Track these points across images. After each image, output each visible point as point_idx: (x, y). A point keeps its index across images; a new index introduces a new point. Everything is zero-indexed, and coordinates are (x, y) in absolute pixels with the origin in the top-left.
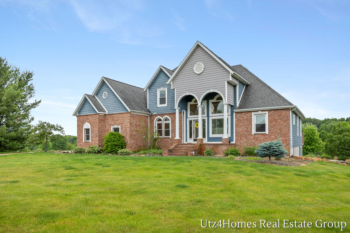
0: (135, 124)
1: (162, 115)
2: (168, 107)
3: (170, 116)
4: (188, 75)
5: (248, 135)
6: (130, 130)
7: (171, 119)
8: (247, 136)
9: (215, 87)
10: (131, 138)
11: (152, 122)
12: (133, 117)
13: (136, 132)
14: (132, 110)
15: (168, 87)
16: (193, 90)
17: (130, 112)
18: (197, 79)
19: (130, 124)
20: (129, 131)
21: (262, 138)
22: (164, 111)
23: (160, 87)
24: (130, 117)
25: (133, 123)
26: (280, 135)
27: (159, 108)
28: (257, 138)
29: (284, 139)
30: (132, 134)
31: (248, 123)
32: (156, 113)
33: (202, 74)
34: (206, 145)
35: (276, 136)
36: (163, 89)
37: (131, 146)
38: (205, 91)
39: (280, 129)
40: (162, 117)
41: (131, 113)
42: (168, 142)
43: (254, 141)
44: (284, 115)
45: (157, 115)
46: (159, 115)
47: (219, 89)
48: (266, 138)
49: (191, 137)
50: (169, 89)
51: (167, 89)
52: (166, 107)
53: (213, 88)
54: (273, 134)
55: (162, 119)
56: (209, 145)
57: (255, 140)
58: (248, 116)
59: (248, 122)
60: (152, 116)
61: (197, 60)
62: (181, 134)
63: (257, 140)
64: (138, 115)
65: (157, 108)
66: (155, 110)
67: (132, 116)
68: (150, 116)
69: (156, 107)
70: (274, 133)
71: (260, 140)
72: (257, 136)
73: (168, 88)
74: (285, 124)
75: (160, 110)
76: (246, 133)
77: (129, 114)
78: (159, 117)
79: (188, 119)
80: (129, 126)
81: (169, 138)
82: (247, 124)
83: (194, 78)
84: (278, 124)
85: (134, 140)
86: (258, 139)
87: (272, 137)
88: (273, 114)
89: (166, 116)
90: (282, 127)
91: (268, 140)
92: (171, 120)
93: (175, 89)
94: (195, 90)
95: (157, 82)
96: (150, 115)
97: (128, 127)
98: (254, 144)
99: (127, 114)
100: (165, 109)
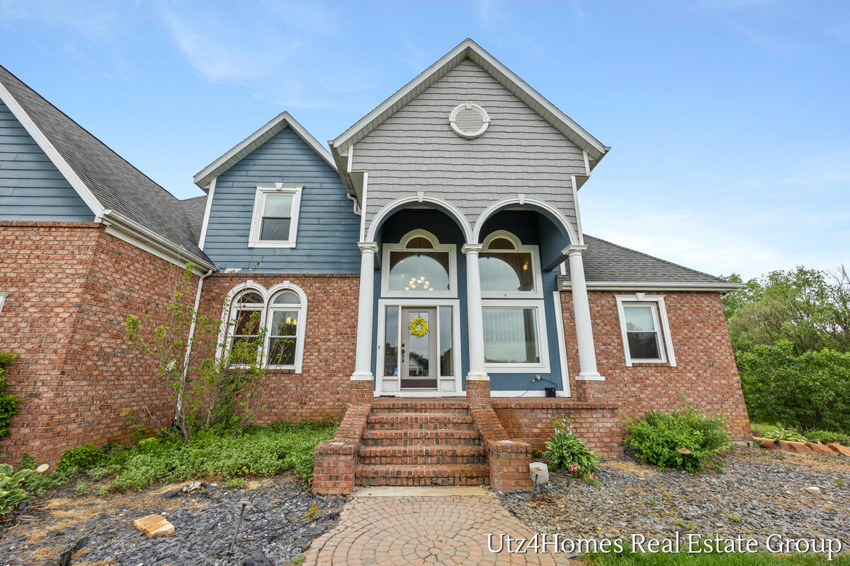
0: (121, 297)
1: (267, 280)
2: (295, 252)
3: (302, 286)
4: (424, 134)
5: (611, 369)
6: (77, 320)
7: (308, 295)
8: (610, 371)
9: (533, 190)
10: (67, 368)
11: (213, 301)
12: (117, 257)
13: (114, 337)
14: (121, 217)
15: (303, 185)
16: (445, 189)
17: (102, 227)
18: (460, 154)
19: (87, 287)
20: (69, 330)
21: (659, 378)
22: (275, 266)
23: (272, 179)
24: (99, 249)
25: (107, 287)
26: (709, 371)
27: (254, 252)
28: (641, 378)
29: (725, 382)
30: (85, 348)
31: (608, 328)
32: (237, 270)
33: (480, 141)
34: (517, 413)
35: (700, 372)
36: (283, 189)
37: (59, 423)
38: (496, 196)
39: (706, 351)
40: (268, 286)
41: (108, 231)
42: (282, 390)
43: (633, 389)
44: (707, 309)
45: (242, 278)
46: (255, 277)
47: (552, 198)
48: (670, 380)
49: (390, 370)
50: (307, 191)
51: (300, 189)
52: (288, 252)
53: (527, 190)
54: (689, 368)
55: (266, 293)
56: (533, 409)
57: (638, 385)
58: (602, 306)
59: (606, 325)
60: (214, 281)
61: (459, 97)
62: (349, 358)
63: (646, 387)
64: (152, 257)
65: (247, 252)
66: (233, 258)
67: (111, 249)
68: (204, 279)
69: (243, 246)
70: (691, 364)
71: (655, 386)
72: (642, 372)
73: (303, 189)
74: (718, 338)
75: (259, 259)
76: (604, 361)
77: (94, 234)
78: (250, 283)
79: (382, 303)
80: (77, 300)
81: (291, 372)
82: (603, 331)
83: (451, 148)
84: (698, 335)
85: (94, 382)
86: (648, 382)
87: (689, 375)
88: (679, 306)
89: (286, 284)
90: (711, 344)
91: (678, 385)
92: (309, 301)
93: (366, 175)
94: (451, 189)
95: (257, 162)
96: (210, 272)
97: (62, 305)
98: (639, 400)
99: (78, 233)
100: (283, 259)
